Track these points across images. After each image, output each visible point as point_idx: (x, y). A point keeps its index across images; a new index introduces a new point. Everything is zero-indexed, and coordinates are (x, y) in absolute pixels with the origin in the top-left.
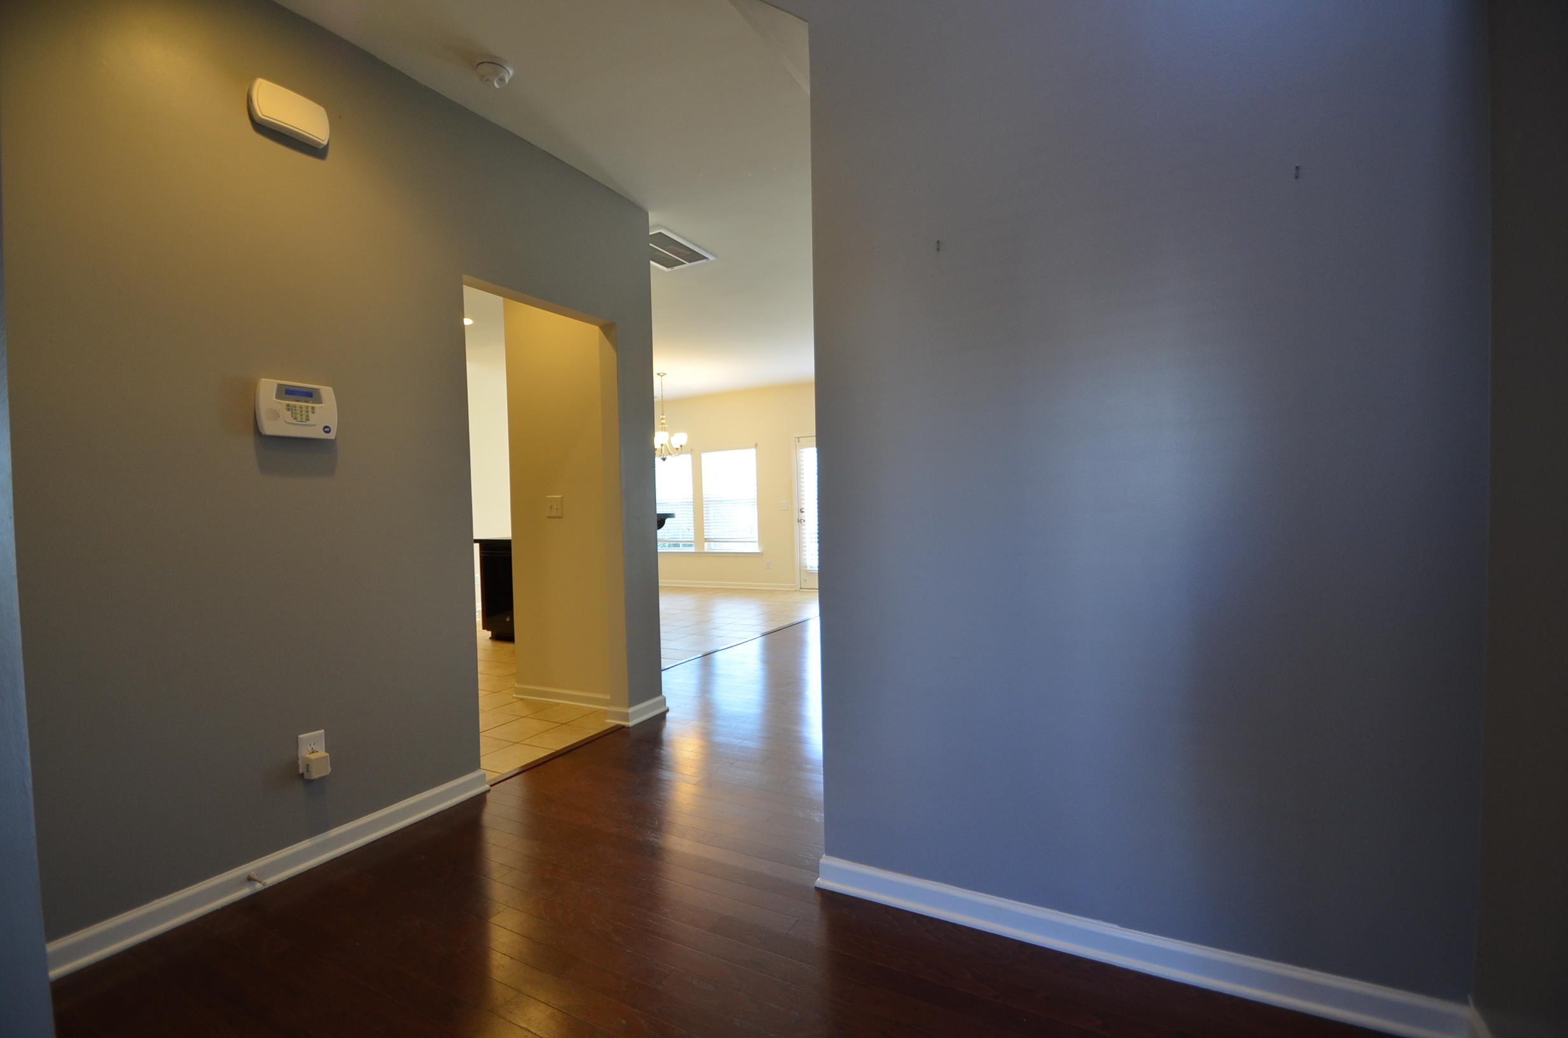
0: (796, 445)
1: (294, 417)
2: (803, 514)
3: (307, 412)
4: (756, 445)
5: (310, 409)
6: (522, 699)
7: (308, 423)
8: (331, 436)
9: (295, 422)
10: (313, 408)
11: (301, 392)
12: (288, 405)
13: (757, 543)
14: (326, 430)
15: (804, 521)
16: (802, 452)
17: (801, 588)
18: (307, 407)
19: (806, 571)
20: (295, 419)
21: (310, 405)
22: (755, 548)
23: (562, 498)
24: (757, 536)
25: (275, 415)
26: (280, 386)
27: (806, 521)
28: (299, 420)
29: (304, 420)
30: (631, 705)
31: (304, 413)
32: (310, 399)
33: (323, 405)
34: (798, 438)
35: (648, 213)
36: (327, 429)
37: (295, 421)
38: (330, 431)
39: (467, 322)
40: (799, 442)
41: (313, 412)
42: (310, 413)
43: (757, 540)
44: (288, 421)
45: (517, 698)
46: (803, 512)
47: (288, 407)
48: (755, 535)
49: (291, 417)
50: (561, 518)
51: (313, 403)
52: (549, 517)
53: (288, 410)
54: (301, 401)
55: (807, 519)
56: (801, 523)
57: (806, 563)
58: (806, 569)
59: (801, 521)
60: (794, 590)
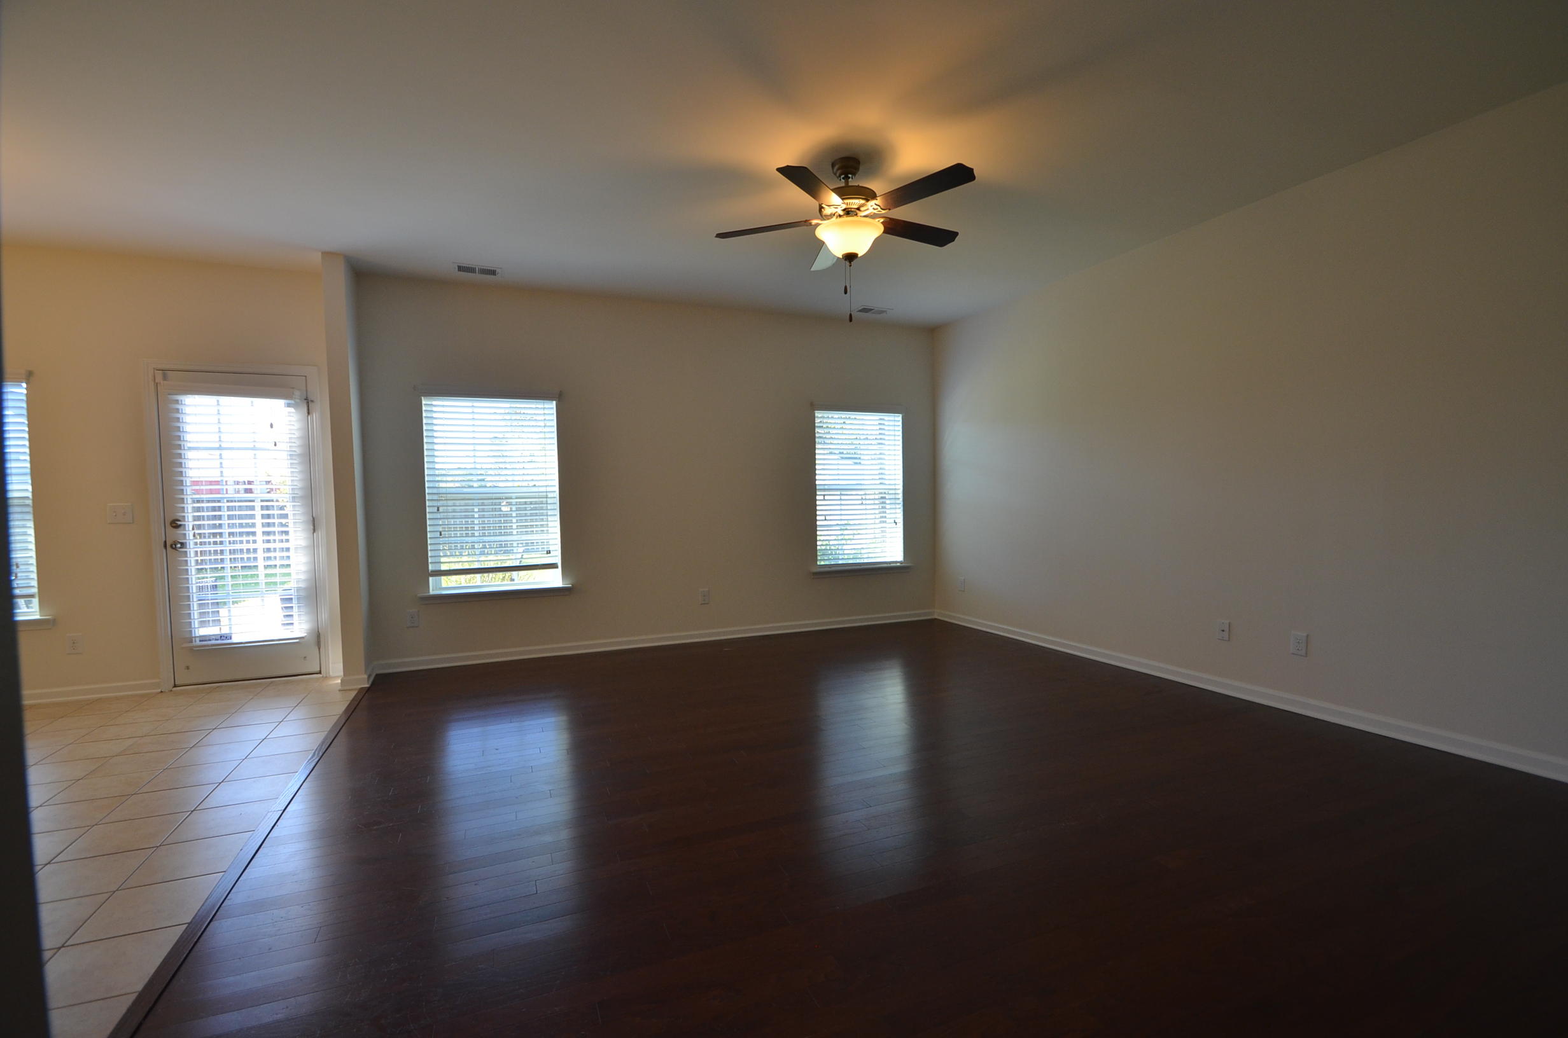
0: (158, 388)
2: (180, 531)
15: (184, 544)
16: (182, 402)
17: (175, 686)
19: (191, 649)
22: (28, 611)
27: (188, 545)
34: (163, 370)
40: (165, 378)
46: (177, 527)
55: (191, 541)
56: (175, 549)
57: (191, 631)
58: (191, 645)
59: (175, 546)
60: (160, 690)
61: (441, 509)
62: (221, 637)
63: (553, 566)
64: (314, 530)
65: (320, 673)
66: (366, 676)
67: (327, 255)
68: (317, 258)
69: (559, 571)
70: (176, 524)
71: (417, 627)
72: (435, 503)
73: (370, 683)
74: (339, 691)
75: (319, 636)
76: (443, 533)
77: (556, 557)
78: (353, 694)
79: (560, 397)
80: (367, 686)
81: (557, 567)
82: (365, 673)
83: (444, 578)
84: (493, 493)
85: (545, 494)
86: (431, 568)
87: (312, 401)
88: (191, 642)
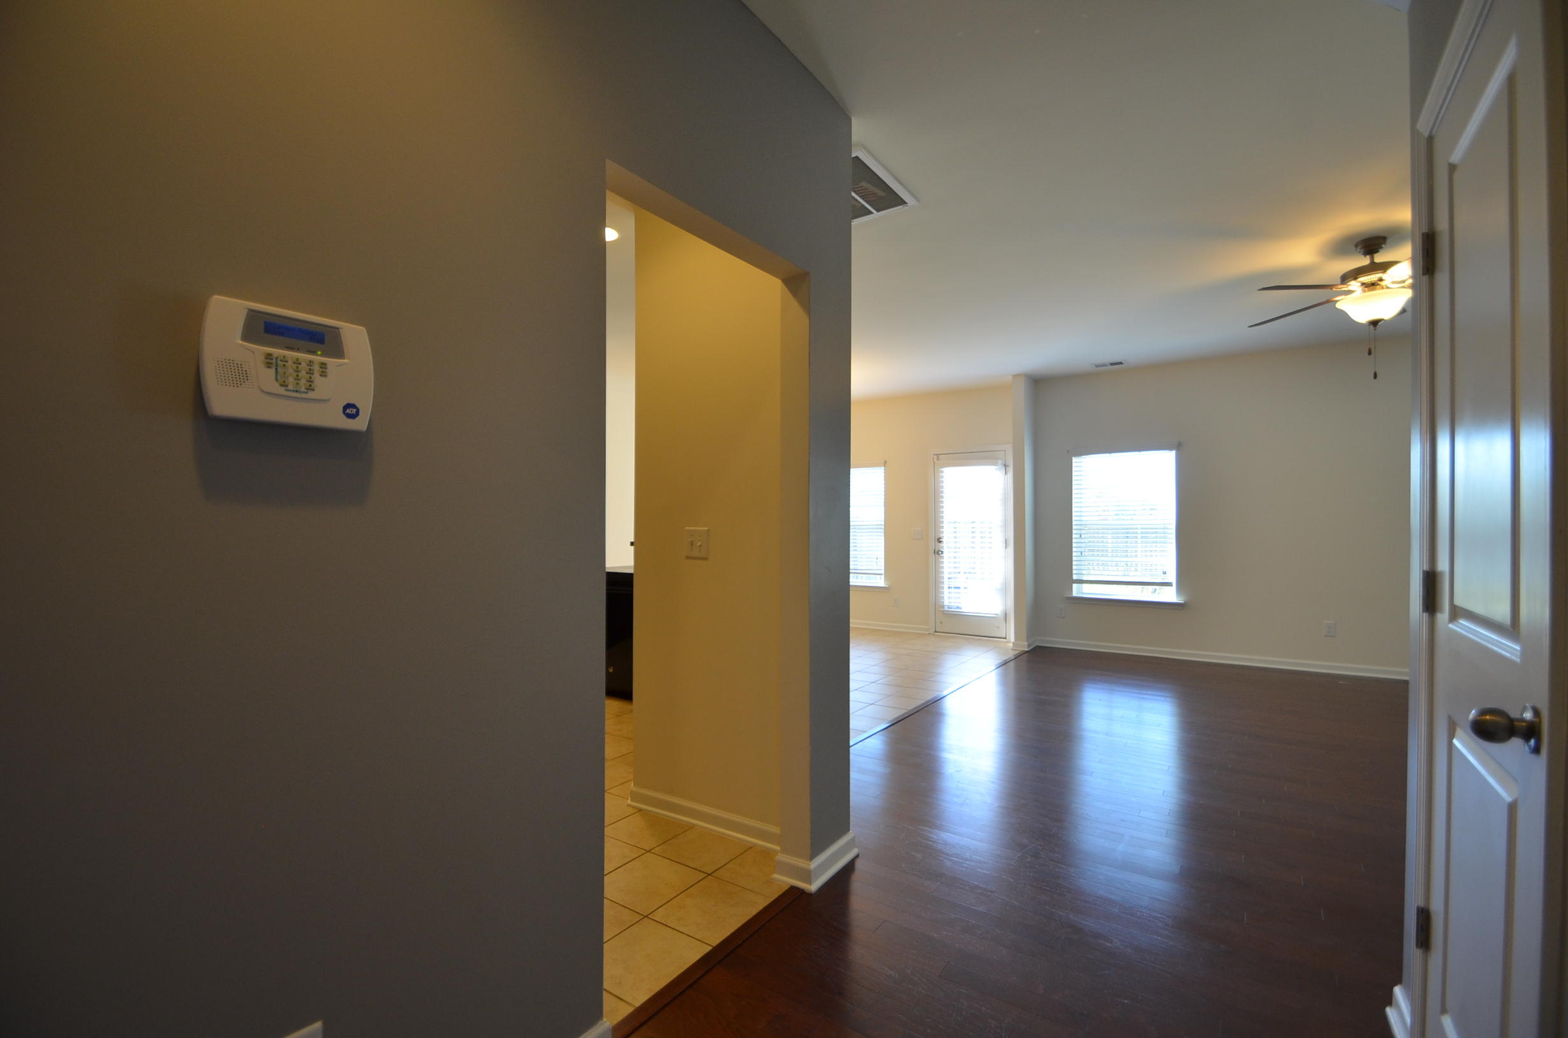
0: (934, 463)
1: (281, 380)
2: (941, 545)
3: (310, 372)
4: (885, 462)
5: (316, 368)
6: (640, 810)
7: (311, 395)
8: (360, 424)
9: (282, 391)
10: (323, 365)
11: (300, 330)
12: (269, 356)
13: (883, 576)
14: (348, 411)
15: (942, 552)
16: (942, 472)
17: (936, 632)
18: (311, 363)
19: (943, 612)
20: (284, 385)
21: (318, 359)
22: (880, 582)
23: (708, 530)
24: (883, 568)
25: (238, 375)
26: (253, 315)
27: (944, 553)
28: (290, 387)
29: (303, 389)
30: (812, 857)
31: (303, 373)
32: (319, 345)
33: (345, 361)
34: (937, 455)
35: (851, 120)
36: (350, 411)
37: (283, 388)
38: (357, 414)
39: (611, 235)
40: (938, 459)
41: (323, 374)
42: (316, 377)
43: (883, 572)
44: (265, 389)
45: (634, 807)
46: (940, 542)
47: (269, 361)
48: (881, 566)
49: (277, 385)
50: (705, 559)
51: (324, 355)
52: (688, 558)
53: (269, 365)
54: (298, 350)
55: (945, 550)
56: (938, 554)
57: (943, 602)
58: (942, 609)
59: (938, 553)
60: (928, 633)
61: (1083, 536)
62: (958, 607)
63: (1169, 584)
64: (1006, 547)
65: (1005, 638)
66: (1026, 643)
67: (1015, 376)
68: (1011, 377)
69: (1174, 588)
70: (939, 541)
71: (1063, 618)
72: (1079, 532)
73: (1031, 648)
74: (1012, 649)
75: (1006, 614)
76: (1083, 553)
77: (1172, 577)
78: (1018, 652)
79: (1178, 447)
80: (1027, 650)
81: (1172, 586)
82: (1027, 641)
83: (1085, 586)
84: (1120, 525)
85: (1163, 526)
86: (1075, 577)
87: (1008, 466)
88: (943, 608)
